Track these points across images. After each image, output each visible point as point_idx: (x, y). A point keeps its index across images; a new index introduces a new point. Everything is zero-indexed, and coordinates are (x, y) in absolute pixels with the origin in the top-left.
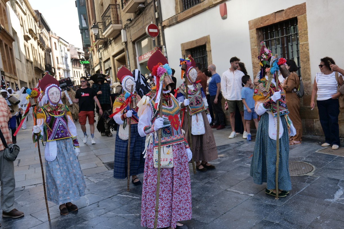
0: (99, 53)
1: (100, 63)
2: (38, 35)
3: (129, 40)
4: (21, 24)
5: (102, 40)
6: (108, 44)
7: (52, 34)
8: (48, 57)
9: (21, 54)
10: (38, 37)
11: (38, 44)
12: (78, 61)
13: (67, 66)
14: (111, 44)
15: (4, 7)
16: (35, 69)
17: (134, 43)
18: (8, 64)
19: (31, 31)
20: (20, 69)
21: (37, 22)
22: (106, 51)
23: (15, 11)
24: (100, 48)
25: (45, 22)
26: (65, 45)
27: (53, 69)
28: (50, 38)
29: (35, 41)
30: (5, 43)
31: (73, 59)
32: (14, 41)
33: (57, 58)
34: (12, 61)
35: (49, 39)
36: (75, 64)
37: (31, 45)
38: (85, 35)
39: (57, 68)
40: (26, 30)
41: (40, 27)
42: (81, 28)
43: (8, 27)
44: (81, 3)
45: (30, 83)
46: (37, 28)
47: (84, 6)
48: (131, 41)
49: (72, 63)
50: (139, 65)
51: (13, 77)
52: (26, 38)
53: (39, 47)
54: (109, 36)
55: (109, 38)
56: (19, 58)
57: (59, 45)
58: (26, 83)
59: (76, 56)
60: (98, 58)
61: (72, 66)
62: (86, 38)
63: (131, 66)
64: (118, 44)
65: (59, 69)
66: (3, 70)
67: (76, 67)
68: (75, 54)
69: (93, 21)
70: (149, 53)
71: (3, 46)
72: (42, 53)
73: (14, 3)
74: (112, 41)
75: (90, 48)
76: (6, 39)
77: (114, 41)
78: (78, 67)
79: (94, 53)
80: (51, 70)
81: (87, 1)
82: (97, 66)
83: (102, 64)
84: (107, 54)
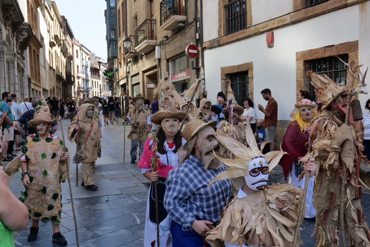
0: (128, 67)
1: (127, 77)
2: (62, 42)
3: (163, 57)
4: (48, 30)
5: (133, 54)
6: (139, 58)
7: (75, 41)
8: (69, 65)
9: (45, 61)
10: (62, 44)
11: (62, 51)
12: (97, 70)
13: (87, 75)
14: (142, 58)
15: (36, 12)
16: (56, 77)
17: (168, 61)
18: (35, 70)
19: (56, 37)
20: (44, 76)
21: (62, 28)
22: (136, 65)
23: (44, 16)
24: (129, 62)
25: (69, 29)
26: (86, 53)
27: (72, 78)
28: (73, 45)
29: (59, 47)
30: (33, 50)
31: (93, 68)
32: (41, 47)
33: (78, 66)
34: (38, 68)
35: (71, 46)
36: (95, 73)
37: (55, 51)
39: (76, 76)
40: (52, 36)
41: (64, 33)
42: (110, 39)
43: (37, 32)
44: (112, 13)
45: (51, 91)
46: (62, 34)
47: (115, 16)
48: (166, 58)
49: (91, 73)
51: (37, 84)
52: (52, 44)
53: (62, 54)
54: (141, 51)
55: (140, 53)
56: (43, 65)
57: (81, 53)
58: (48, 91)
59: (96, 65)
60: (125, 71)
61: (91, 76)
62: (113, 49)
64: (150, 60)
65: (78, 77)
66: (30, 77)
68: (95, 63)
69: (124, 32)
70: (184, 72)
71: (32, 52)
72: (64, 60)
73: (43, 8)
74: (143, 56)
75: (116, 60)
76: (35, 45)
77: (146, 56)
78: (97, 77)
79: (121, 66)
80: (71, 78)
81: (119, 11)
82: (123, 80)
83: (129, 78)
84: (136, 68)
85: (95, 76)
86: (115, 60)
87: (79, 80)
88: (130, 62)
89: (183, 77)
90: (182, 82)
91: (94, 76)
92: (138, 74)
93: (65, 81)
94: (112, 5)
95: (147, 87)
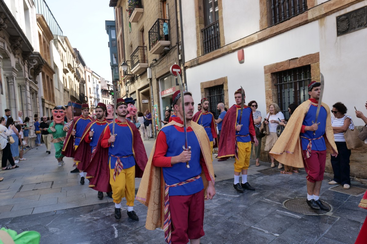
0: (127, 87)
1: (127, 95)
2: (75, 69)
3: (154, 77)
4: (61, 60)
5: (130, 76)
6: (135, 79)
7: (87, 68)
9: (59, 84)
10: (75, 71)
11: (75, 76)
12: (107, 92)
13: (98, 95)
14: (137, 79)
15: (48, 45)
16: (70, 98)
17: (158, 79)
18: (48, 92)
19: (69, 65)
20: (59, 97)
21: (74, 58)
22: (133, 85)
23: (57, 48)
24: (127, 83)
25: (81, 59)
26: (97, 78)
27: (86, 98)
28: (85, 72)
29: (72, 73)
30: (47, 75)
31: (103, 90)
32: (54, 73)
33: (90, 88)
34: (52, 90)
35: (84, 72)
36: (105, 94)
37: (69, 77)
38: (115, 71)
39: (89, 97)
40: (65, 65)
41: (77, 62)
42: (112, 65)
43: (50, 61)
44: (114, 44)
46: (75, 63)
47: (116, 46)
48: (156, 78)
49: (102, 93)
50: (161, 99)
51: (52, 104)
53: (75, 79)
54: (136, 72)
55: (136, 75)
56: (58, 88)
57: (92, 77)
59: (106, 87)
60: (125, 90)
61: (102, 96)
62: (116, 73)
63: (154, 99)
64: (143, 80)
65: (91, 97)
66: (44, 98)
67: (105, 97)
68: (105, 85)
69: (123, 59)
71: (45, 77)
72: (78, 84)
73: (56, 42)
74: (138, 77)
75: (119, 82)
76: (48, 72)
77: (140, 77)
78: (107, 97)
79: (122, 87)
80: (84, 98)
81: (119, 42)
84: (133, 87)
85: (105, 95)
87: (91, 99)
88: (128, 83)
89: (171, 92)
93: (78, 101)
94: (114, 37)
95: (143, 103)
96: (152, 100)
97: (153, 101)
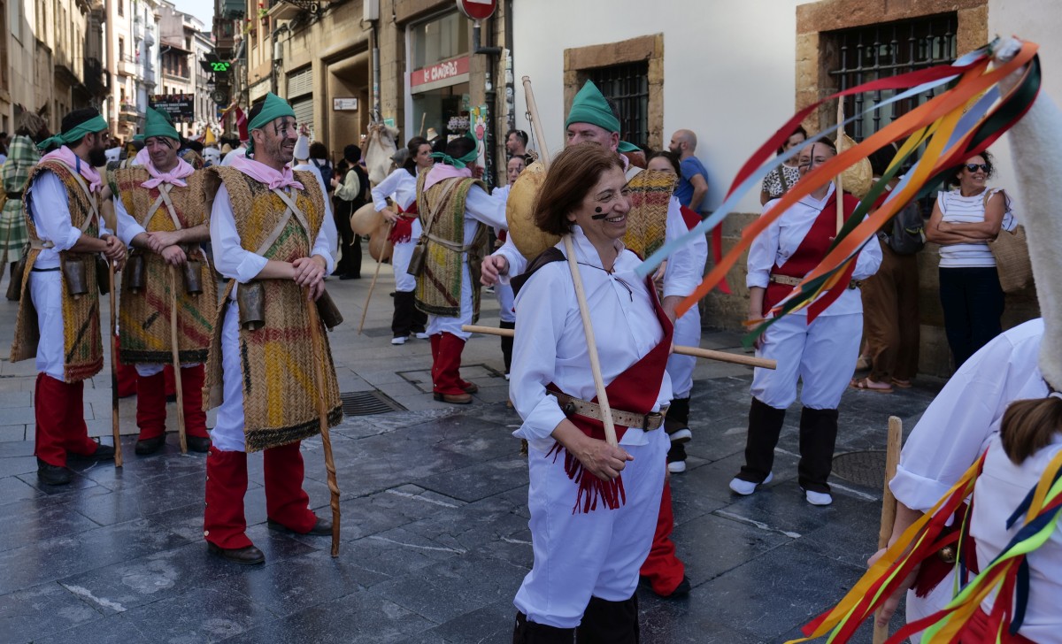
0: (276, 44)
1: (273, 76)
3: (387, 16)
5: (295, 4)
6: (311, 18)
9: (24, 24)
12: (181, 55)
13: (148, 68)
14: (320, 19)
16: (56, 73)
17: (401, 27)
20: (19, 70)
22: (301, 40)
24: (281, 29)
26: (149, 1)
27: (104, 76)
31: (167, 47)
33: (121, 40)
36: (173, 64)
39: (116, 72)
48: (395, 19)
49: (163, 60)
50: (411, 97)
53: (74, 2)
55: (317, 2)
56: (17, 36)
59: (178, 38)
60: (268, 57)
61: (163, 71)
63: (383, 98)
64: (344, 25)
65: (123, 76)
67: (173, 75)
68: (174, 31)
70: (450, 64)
72: (80, 21)
74: (325, 10)
75: (241, 22)
77: (332, 13)
78: (179, 77)
79: (255, 42)
80: (101, 78)
82: (261, 85)
83: (279, 79)
84: (301, 49)
85: (173, 71)
86: (238, 23)
87: (125, 82)
88: (284, 28)
89: (448, 76)
90: (445, 93)
91: (171, 73)
92: (308, 66)
93: (81, 85)
95: (337, 108)
96: (376, 101)
97: (379, 104)
